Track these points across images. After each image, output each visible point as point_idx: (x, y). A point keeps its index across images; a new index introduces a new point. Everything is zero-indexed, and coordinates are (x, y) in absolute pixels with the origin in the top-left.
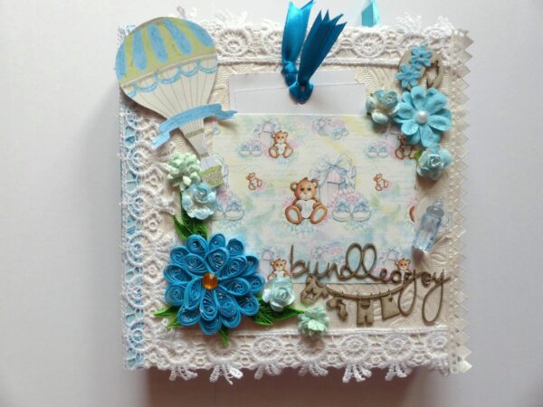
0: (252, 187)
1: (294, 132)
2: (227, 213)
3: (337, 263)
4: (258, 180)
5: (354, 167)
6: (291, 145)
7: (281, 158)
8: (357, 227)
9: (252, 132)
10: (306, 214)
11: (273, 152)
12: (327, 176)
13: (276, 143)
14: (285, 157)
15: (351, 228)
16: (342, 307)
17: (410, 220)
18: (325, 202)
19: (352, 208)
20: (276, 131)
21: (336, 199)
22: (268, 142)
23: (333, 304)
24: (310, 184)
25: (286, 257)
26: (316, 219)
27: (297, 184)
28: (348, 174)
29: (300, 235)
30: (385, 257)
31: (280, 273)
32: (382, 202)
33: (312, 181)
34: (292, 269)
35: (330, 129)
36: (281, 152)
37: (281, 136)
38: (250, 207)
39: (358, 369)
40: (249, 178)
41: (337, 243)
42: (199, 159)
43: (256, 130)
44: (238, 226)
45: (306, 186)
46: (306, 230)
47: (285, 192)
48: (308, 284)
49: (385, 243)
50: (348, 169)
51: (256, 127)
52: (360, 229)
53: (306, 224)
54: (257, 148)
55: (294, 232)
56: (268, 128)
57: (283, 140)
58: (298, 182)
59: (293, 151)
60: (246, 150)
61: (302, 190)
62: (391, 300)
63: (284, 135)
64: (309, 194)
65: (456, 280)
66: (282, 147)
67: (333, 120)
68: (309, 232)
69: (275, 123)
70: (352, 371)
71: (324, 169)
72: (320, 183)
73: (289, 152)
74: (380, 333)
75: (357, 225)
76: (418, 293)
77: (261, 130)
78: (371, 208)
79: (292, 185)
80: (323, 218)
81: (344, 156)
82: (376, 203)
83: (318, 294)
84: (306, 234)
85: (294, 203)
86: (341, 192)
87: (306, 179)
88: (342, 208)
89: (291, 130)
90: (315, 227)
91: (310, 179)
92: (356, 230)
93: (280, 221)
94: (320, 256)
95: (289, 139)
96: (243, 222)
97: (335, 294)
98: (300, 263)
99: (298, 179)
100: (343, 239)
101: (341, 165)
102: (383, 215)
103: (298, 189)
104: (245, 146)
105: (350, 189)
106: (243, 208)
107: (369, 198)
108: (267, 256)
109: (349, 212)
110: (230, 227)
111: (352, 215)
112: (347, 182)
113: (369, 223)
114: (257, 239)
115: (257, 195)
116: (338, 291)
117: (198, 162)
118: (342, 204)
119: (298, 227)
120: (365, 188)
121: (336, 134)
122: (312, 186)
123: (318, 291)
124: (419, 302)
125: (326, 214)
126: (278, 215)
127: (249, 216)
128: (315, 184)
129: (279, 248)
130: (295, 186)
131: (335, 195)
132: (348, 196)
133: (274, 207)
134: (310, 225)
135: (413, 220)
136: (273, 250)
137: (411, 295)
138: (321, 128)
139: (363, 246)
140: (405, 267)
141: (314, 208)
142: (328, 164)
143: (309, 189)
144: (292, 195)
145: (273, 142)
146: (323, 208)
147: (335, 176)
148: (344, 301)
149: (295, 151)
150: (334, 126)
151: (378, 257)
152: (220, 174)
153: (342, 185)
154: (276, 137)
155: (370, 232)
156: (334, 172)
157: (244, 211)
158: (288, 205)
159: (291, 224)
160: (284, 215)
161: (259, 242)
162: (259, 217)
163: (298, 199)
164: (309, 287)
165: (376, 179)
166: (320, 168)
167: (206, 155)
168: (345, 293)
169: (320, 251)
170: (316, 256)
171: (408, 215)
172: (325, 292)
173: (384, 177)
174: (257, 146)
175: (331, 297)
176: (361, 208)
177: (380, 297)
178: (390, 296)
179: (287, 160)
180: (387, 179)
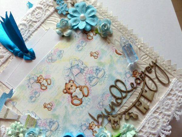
0: (50, 109)
1: (43, 72)
2: (52, 129)
3: (112, 101)
4: (49, 104)
5: (79, 60)
6: (47, 78)
7: (49, 87)
8: (104, 80)
9: (28, 89)
10: (81, 96)
11: (43, 88)
12: (73, 74)
13: (41, 83)
14: (50, 85)
15: (102, 82)
16: (132, 115)
17: (120, 56)
18: (82, 84)
19: (94, 75)
20: (36, 79)
21: (85, 78)
22: (37, 86)
23: (127, 117)
24: (70, 84)
25: (91, 120)
26: (86, 94)
27: (65, 89)
28: (79, 65)
29: (87, 106)
30: (126, 79)
31: (96, 129)
32: (103, 61)
33: (69, 82)
34: (98, 122)
35: (55, 57)
36: (46, 85)
37: (39, 79)
38: (57, 117)
39: (164, 130)
40: (45, 107)
41: (104, 94)
42: (19, 121)
43: (28, 87)
44: (60, 129)
45: (69, 86)
46: (87, 102)
47: (64, 97)
48: (110, 121)
49: (120, 74)
50: (77, 63)
51: (27, 86)
52: (106, 79)
53: (85, 100)
54: (36, 93)
55: (84, 108)
56: (32, 81)
57: (42, 79)
58: (65, 88)
59: (50, 79)
60: (33, 98)
61: (69, 89)
62: (146, 91)
63: (41, 77)
64: (74, 88)
65: (159, 58)
66: (44, 82)
67: (53, 52)
68: (89, 101)
69: (33, 76)
70: (163, 134)
71: (68, 73)
72: (73, 79)
73: (49, 81)
74: (156, 108)
75: (103, 79)
76: (152, 78)
77: (30, 85)
78: (101, 68)
79: (63, 92)
80: (88, 91)
81: (71, 60)
82: (101, 64)
83: (118, 120)
84: (89, 103)
85: (72, 97)
86: (84, 74)
87: (66, 84)
88: (91, 79)
89: (41, 73)
90: (89, 97)
91: (68, 82)
92: (105, 81)
93: (74, 109)
94: (103, 105)
95: (44, 76)
96: (61, 126)
97: (124, 113)
98: (99, 116)
99: (63, 87)
100: (104, 90)
101: (73, 64)
102: (109, 65)
103: (67, 91)
104: (31, 97)
105: (86, 69)
106: (55, 120)
107: (97, 65)
108: (84, 128)
109: (95, 77)
110: (58, 133)
111: (97, 78)
112: (82, 68)
113: (107, 73)
114: (73, 126)
115: (55, 110)
116: (124, 110)
117: (19, 123)
118: (89, 78)
119: (83, 104)
120: (91, 63)
121: (59, 56)
122: (71, 83)
123: (116, 119)
124: (156, 81)
125: (87, 88)
126: (71, 108)
127: (60, 121)
128: (71, 82)
129: (85, 120)
130: (65, 91)
131: (83, 77)
132: (88, 72)
133: (66, 107)
134: (86, 98)
135: (121, 55)
136: (83, 123)
137: (150, 82)
138: (52, 59)
139: (114, 84)
140: (137, 74)
141: (81, 91)
142: (68, 69)
143: (72, 86)
144: (67, 95)
145: (40, 84)
146: (84, 87)
147: (75, 71)
148: (130, 111)
149: (51, 78)
150: (55, 54)
151: (124, 81)
152: (32, 118)
153: (81, 71)
154: (38, 81)
155: (110, 76)
156: (73, 70)
157: (57, 121)
158: (70, 100)
159: (79, 106)
160: (73, 106)
161: (75, 126)
162: (65, 117)
163: (71, 94)
164: (112, 121)
165: (91, 55)
166: (67, 74)
167: (19, 117)
168: (127, 108)
169: (101, 104)
170: (101, 106)
171: (117, 55)
172: (120, 116)
173: (94, 52)
174: (35, 92)
175: (124, 116)
176: (98, 71)
177: (141, 95)
178: (144, 91)
179: (52, 85)
180: (95, 51)
